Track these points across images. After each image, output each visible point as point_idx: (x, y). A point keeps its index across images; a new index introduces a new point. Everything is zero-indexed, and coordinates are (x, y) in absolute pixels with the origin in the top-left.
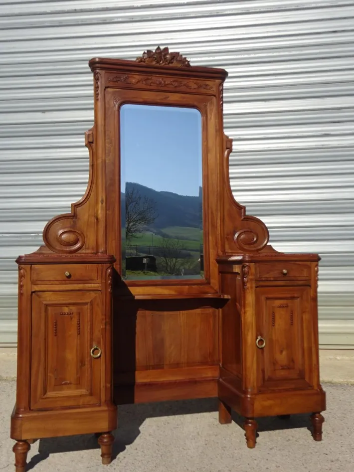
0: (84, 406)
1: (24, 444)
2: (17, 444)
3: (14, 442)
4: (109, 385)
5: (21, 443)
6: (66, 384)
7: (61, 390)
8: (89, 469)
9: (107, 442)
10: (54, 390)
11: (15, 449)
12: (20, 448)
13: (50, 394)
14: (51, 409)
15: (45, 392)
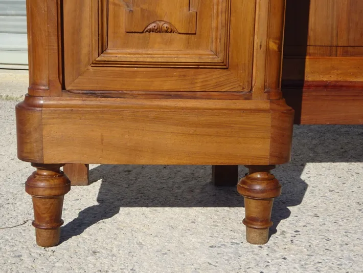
0: (206, 95)
1: (52, 176)
2: (35, 174)
3: (29, 169)
4: (273, 46)
5: (45, 173)
6: (159, 30)
7: (145, 44)
8: (214, 250)
9: (262, 191)
10: (125, 45)
11: (30, 185)
12: (42, 184)
13: (114, 53)
14: (120, 95)
15: (102, 49)
